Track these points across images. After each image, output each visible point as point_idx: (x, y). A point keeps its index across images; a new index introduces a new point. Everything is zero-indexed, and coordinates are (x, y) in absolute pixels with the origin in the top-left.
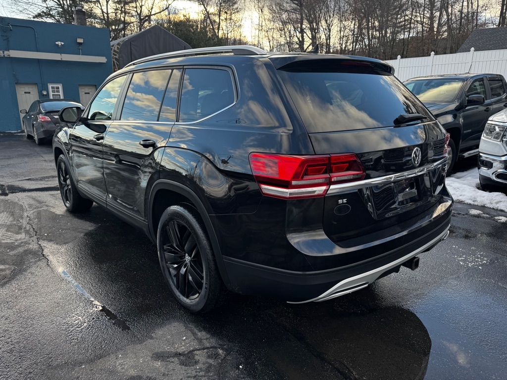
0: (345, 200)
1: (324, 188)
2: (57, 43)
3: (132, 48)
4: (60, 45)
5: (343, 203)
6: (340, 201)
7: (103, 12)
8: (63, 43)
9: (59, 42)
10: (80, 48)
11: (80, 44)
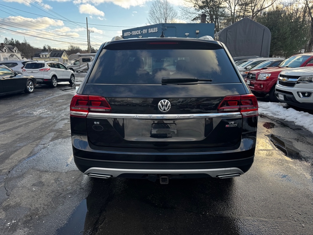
0: (98, 123)
1: (86, 113)
2: (186, 34)
3: (228, 33)
4: (187, 35)
5: (97, 124)
6: (95, 123)
7: (231, 12)
8: (188, 34)
9: (187, 33)
10: (197, 35)
11: (198, 33)
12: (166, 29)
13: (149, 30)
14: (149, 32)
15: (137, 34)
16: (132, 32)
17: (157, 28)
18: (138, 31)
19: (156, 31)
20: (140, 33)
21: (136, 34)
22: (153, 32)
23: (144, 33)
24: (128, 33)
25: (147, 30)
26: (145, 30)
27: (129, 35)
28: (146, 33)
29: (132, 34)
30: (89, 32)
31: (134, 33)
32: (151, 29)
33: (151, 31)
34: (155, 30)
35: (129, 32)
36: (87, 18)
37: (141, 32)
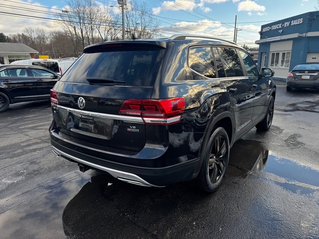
12: (314, 19)
13: (292, 23)
14: (292, 25)
15: (278, 28)
16: (272, 26)
17: (302, 19)
18: (278, 25)
19: (301, 23)
20: (281, 27)
21: (276, 28)
22: (297, 24)
23: (285, 26)
24: (267, 28)
25: (289, 22)
26: (287, 22)
27: (268, 30)
28: (288, 26)
29: (271, 29)
30: (237, 30)
31: (274, 28)
32: (295, 21)
33: (294, 23)
34: (299, 21)
35: (269, 27)
36: (236, 16)
37: (282, 25)
